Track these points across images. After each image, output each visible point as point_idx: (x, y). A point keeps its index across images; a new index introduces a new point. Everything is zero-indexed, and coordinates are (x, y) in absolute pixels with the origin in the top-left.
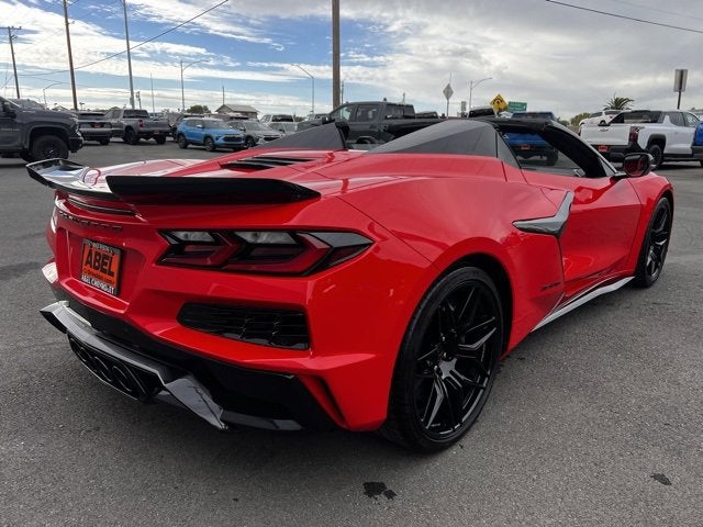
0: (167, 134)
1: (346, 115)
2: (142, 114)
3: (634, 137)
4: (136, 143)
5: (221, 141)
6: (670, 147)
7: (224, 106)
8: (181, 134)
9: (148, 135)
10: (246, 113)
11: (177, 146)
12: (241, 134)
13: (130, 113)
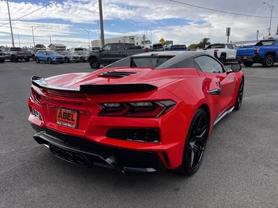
0: (30, 57)
1: (108, 48)
2: (19, 49)
3: (216, 54)
4: (17, 61)
5: (54, 59)
6: (228, 57)
7: (51, 45)
8: (37, 57)
9: (22, 58)
10: (61, 47)
11: (35, 62)
12: (63, 56)
13: (13, 49)
